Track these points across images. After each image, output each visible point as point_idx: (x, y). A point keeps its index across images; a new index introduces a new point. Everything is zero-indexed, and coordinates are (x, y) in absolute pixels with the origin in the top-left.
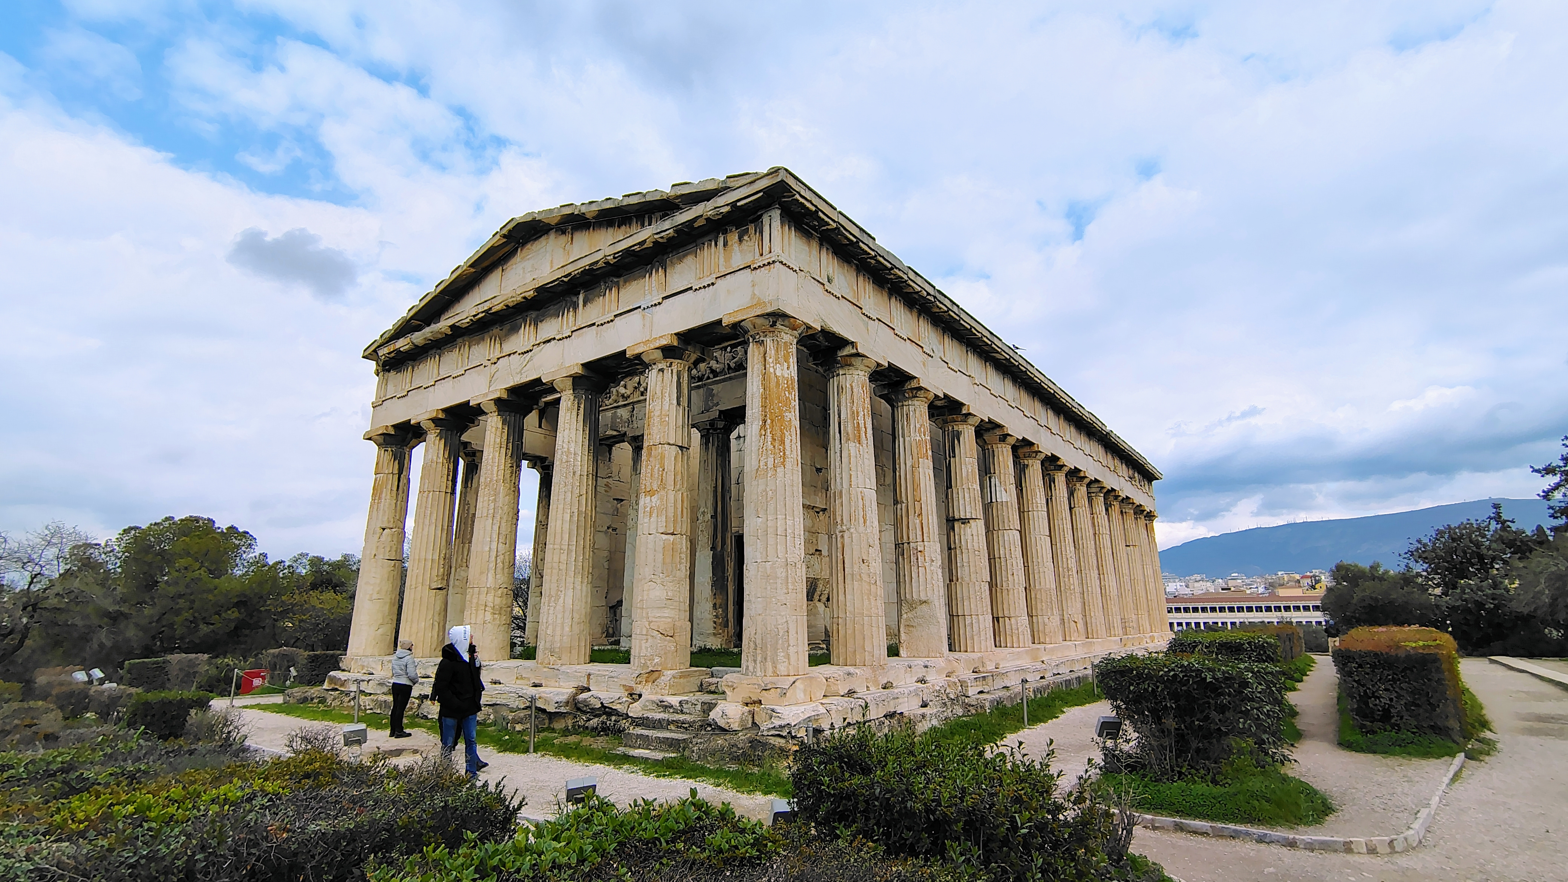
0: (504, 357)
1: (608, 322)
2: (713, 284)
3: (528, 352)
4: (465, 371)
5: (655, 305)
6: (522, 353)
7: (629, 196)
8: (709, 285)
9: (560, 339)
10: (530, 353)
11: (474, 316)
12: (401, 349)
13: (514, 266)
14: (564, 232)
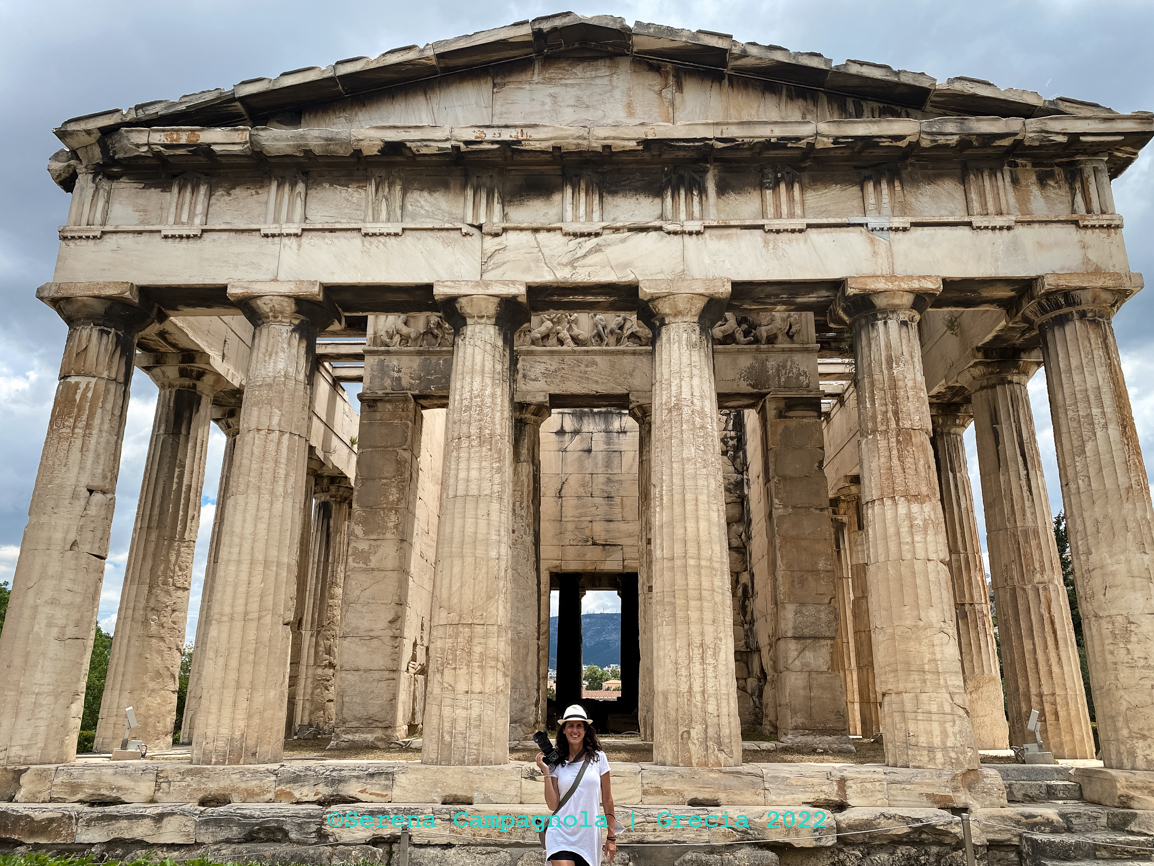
0: (522, 230)
1: (793, 231)
2: (1009, 228)
3: (589, 235)
4: (404, 230)
5: (897, 230)
6: (575, 235)
7: (862, 64)
8: (1001, 228)
9: (675, 233)
10: (594, 241)
11: (467, 143)
12: (214, 147)
13: (527, 87)
14: (655, 68)
